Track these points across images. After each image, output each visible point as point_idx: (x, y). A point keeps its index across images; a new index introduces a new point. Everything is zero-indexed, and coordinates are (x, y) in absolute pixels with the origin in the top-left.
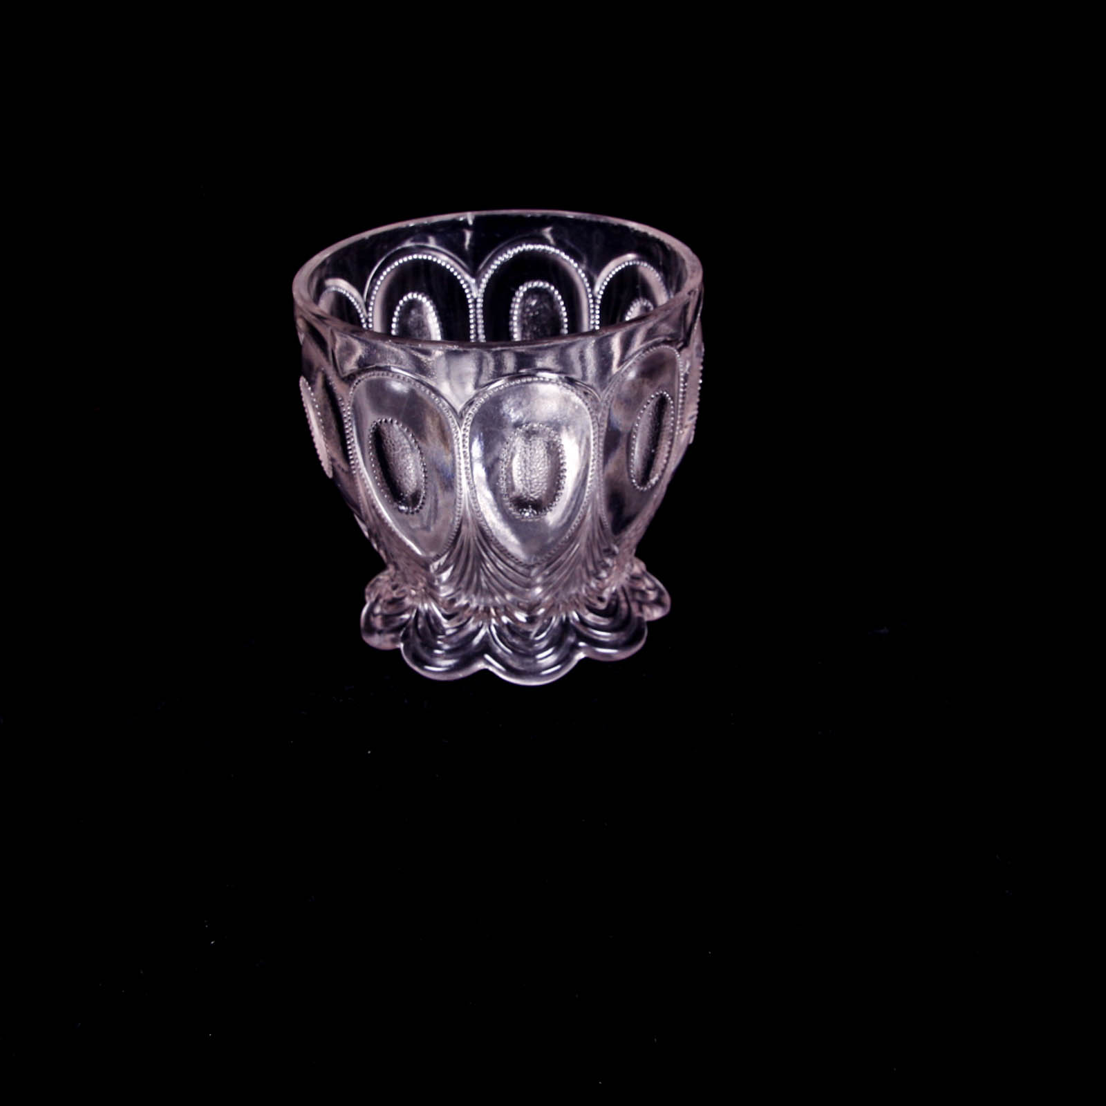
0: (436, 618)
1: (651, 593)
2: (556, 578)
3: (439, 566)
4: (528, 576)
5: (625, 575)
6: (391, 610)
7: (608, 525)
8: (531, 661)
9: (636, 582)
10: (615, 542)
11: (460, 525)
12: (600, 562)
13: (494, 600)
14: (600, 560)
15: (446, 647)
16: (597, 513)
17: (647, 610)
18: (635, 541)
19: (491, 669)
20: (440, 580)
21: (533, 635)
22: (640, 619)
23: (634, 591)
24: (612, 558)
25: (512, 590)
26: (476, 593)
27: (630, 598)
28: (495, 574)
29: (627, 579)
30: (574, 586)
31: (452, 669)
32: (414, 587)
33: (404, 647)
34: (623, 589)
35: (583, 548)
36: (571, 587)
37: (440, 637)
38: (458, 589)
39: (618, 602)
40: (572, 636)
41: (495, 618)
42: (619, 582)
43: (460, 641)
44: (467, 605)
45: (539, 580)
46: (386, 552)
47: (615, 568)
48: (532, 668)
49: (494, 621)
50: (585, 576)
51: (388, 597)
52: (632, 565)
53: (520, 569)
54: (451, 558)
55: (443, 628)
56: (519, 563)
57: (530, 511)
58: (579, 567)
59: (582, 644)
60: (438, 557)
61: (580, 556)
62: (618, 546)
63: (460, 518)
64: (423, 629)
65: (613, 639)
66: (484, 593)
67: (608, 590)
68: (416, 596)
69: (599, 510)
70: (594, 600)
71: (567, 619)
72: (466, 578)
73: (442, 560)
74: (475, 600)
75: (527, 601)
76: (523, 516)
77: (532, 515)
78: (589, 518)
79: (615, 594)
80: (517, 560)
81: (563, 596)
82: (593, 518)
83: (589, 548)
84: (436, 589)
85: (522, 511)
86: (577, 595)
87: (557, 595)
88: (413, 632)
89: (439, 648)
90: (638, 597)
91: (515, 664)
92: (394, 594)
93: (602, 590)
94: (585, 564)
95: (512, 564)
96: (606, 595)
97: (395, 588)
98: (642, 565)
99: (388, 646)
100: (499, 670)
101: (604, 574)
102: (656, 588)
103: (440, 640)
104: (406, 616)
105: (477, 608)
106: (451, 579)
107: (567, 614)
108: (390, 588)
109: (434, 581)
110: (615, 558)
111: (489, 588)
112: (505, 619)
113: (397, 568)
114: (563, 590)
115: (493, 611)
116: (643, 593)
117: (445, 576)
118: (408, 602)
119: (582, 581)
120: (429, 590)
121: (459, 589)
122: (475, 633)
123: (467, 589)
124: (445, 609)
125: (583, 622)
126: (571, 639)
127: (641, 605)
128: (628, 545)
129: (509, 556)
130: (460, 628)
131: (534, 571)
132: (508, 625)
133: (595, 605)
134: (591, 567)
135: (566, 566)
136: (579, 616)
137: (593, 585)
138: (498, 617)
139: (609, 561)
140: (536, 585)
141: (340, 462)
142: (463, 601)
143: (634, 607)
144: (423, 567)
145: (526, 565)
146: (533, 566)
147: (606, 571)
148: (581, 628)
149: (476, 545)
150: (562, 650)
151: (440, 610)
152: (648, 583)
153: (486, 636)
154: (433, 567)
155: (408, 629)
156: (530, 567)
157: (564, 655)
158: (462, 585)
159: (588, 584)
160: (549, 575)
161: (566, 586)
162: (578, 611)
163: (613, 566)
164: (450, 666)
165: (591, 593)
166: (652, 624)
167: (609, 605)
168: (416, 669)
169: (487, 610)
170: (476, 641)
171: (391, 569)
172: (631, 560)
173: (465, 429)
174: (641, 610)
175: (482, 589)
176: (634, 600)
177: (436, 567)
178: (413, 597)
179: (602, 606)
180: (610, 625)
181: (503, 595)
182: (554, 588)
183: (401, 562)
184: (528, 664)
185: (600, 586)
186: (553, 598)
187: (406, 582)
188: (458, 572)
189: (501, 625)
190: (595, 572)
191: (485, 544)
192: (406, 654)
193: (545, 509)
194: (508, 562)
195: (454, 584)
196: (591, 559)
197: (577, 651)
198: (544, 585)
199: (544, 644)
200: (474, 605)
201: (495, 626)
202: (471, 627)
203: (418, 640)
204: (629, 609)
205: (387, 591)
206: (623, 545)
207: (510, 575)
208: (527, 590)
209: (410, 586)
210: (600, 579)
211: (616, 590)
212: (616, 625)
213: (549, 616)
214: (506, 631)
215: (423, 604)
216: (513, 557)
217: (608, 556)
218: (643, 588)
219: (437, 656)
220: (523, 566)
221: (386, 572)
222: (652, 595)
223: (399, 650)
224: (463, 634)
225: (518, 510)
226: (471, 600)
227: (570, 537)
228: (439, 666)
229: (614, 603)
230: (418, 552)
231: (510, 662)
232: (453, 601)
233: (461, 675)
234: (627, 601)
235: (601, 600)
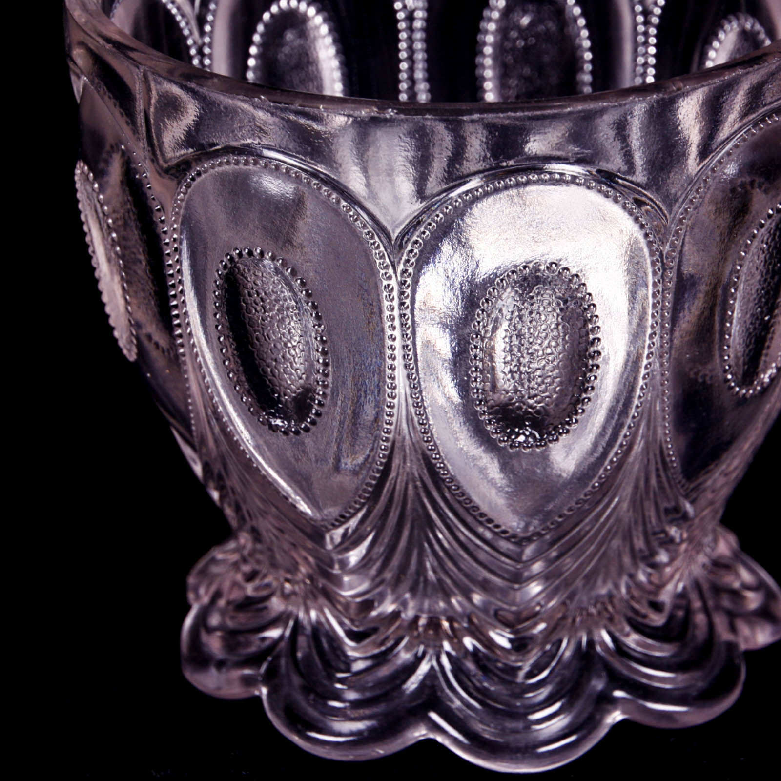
0: (333, 638)
1: (750, 595)
2: (569, 564)
3: (345, 535)
4: (517, 558)
5: (702, 559)
7: (674, 460)
8: (520, 725)
9: (723, 572)
10: (686, 497)
11: (390, 458)
12: (655, 534)
13: (449, 603)
14: (657, 529)
15: (352, 695)
16: (655, 440)
17: (744, 629)
19: (440, 739)
20: (343, 564)
21: (521, 674)
22: (731, 647)
23: (718, 590)
24: (679, 526)
25: (485, 586)
26: (413, 590)
27: (710, 603)
28: (451, 551)
29: (704, 566)
30: (605, 582)
31: (361, 739)
32: (289, 576)
33: (269, 694)
34: (697, 585)
35: (625, 505)
36: (600, 582)
37: (340, 675)
38: (378, 581)
39: (689, 612)
40: (599, 677)
41: (450, 640)
42: (690, 573)
43: (379, 683)
44: (396, 615)
45: (537, 567)
46: (238, 509)
47: (684, 547)
48: (521, 739)
49: (447, 646)
50: (627, 560)
51: (236, 595)
52: (715, 541)
53: (504, 545)
54: (368, 522)
55: (346, 656)
56: (504, 534)
57: (527, 433)
58: (616, 543)
59: (618, 694)
60: (343, 519)
61: (619, 520)
62: (692, 502)
63: (389, 444)
64: (307, 657)
65: (681, 685)
66: (429, 590)
67: (670, 587)
68: (294, 593)
69: (660, 431)
70: (644, 609)
71: (591, 643)
72: (395, 562)
73: (353, 523)
74: (411, 604)
75: (514, 608)
76: (513, 441)
77: (530, 440)
78: (638, 448)
79: (682, 596)
80: (497, 526)
81: (582, 598)
82: (647, 449)
83: (637, 504)
84: (337, 581)
85: (512, 432)
86: (610, 596)
87: (571, 597)
88: (287, 663)
89: (338, 697)
90: (726, 603)
91: (486, 731)
92: (250, 589)
93: (660, 587)
94: (628, 537)
95: (488, 535)
96: (666, 597)
97: (251, 577)
98: (732, 539)
99: (236, 691)
100: (455, 740)
101: (663, 557)
102: (760, 586)
103: (342, 681)
104: (274, 633)
105: (417, 618)
106: (365, 562)
107: (589, 633)
108: (239, 577)
109: (332, 566)
110: (686, 525)
111: (440, 580)
112: (469, 642)
113: (256, 535)
114: (584, 586)
115: (446, 624)
116: (736, 595)
117: (354, 556)
118: (276, 604)
119: (621, 570)
120: (322, 582)
121: (382, 582)
122: (410, 669)
123: (397, 582)
124: (352, 621)
125: (620, 649)
126: (598, 684)
127: (732, 616)
128: (711, 503)
129: (483, 519)
131: (529, 551)
132: (475, 654)
133: (645, 616)
134: (640, 543)
135: (591, 541)
136: (614, 639)
137: (642, 577)
138: (455, 637)
139: (673, 531)
140: (531, 578)
141: (152, 328)
142: (389, 607)
143: (720, 622)
144: (310, 537)
145: (514, 536)
146: (529, 540)
147: (667, 550)
148: (617, 664)
149: (418, 495)
150: (579, 705)
151: (341, 624)
152: (746, 576)
153: (431, 674)
154: (332, 539)
155: (277, 658)
156: (521, 541)
157: (585, 715)
158: (388, 575)
159: (632, 576)
160: (558, 557)
161: (590, 579)
162: (612, 629)
163: (682, 541)
164: (359, 733)
165: (636, 593)
166: (755, 656)
167: (671, 618)
169: (434, 624)
170: (412, 684)
171: (244, 539)
172: (714, 531)
173: (405, 272)
174: (733, 629)
175: (426, 580)
176: (718, 607)
177: (338, 540)
178: (286, 597)
179: (657, 620)
180: (673, 656)
181: (467, 594)
182: (567, 583)
183: (266, 525)
184: (515, 731)
185: (655, 579)
186: (564, 604)
187: (274, 565)
188: (380, 549)
189: (461, 654)
190: (647, 553)
191: (436, 494)
192: (272, 708)
193: (556, 428)
194: (481, 530)
195: (373, 571)
196: (641, 528)
197: (609, 707)
199: (544, 693)
200: (409, 614)
201: (448, 654)
202: (404, 656)
203: (296, 680)
204: (711, 626)
205: (235, 584)
206: (702, 502)
207: (482, 556)
208: (517, 586)
209: (282, 574)
210: (654, 566)
211: (684, 588)
212: (685, 656)
213: (554, 638)
214: (470, 665)
215: (307, 611)
216: (490, 521)
217: (671, 522)
218: (736, 585)
219: (336, 712)
220: (508, 539)
222: (753, 600)
223: (259, 699)
224: (384, 671)
225: (503, 431)
226: (404, 604)
227: (601, 485)
228: (339, 734)
229: (680, 613)
230: (303, 507)
231: (479, 727)
232: (367, 605)
233: (380, 751)
234: (706, 610)
235: (657, 607)
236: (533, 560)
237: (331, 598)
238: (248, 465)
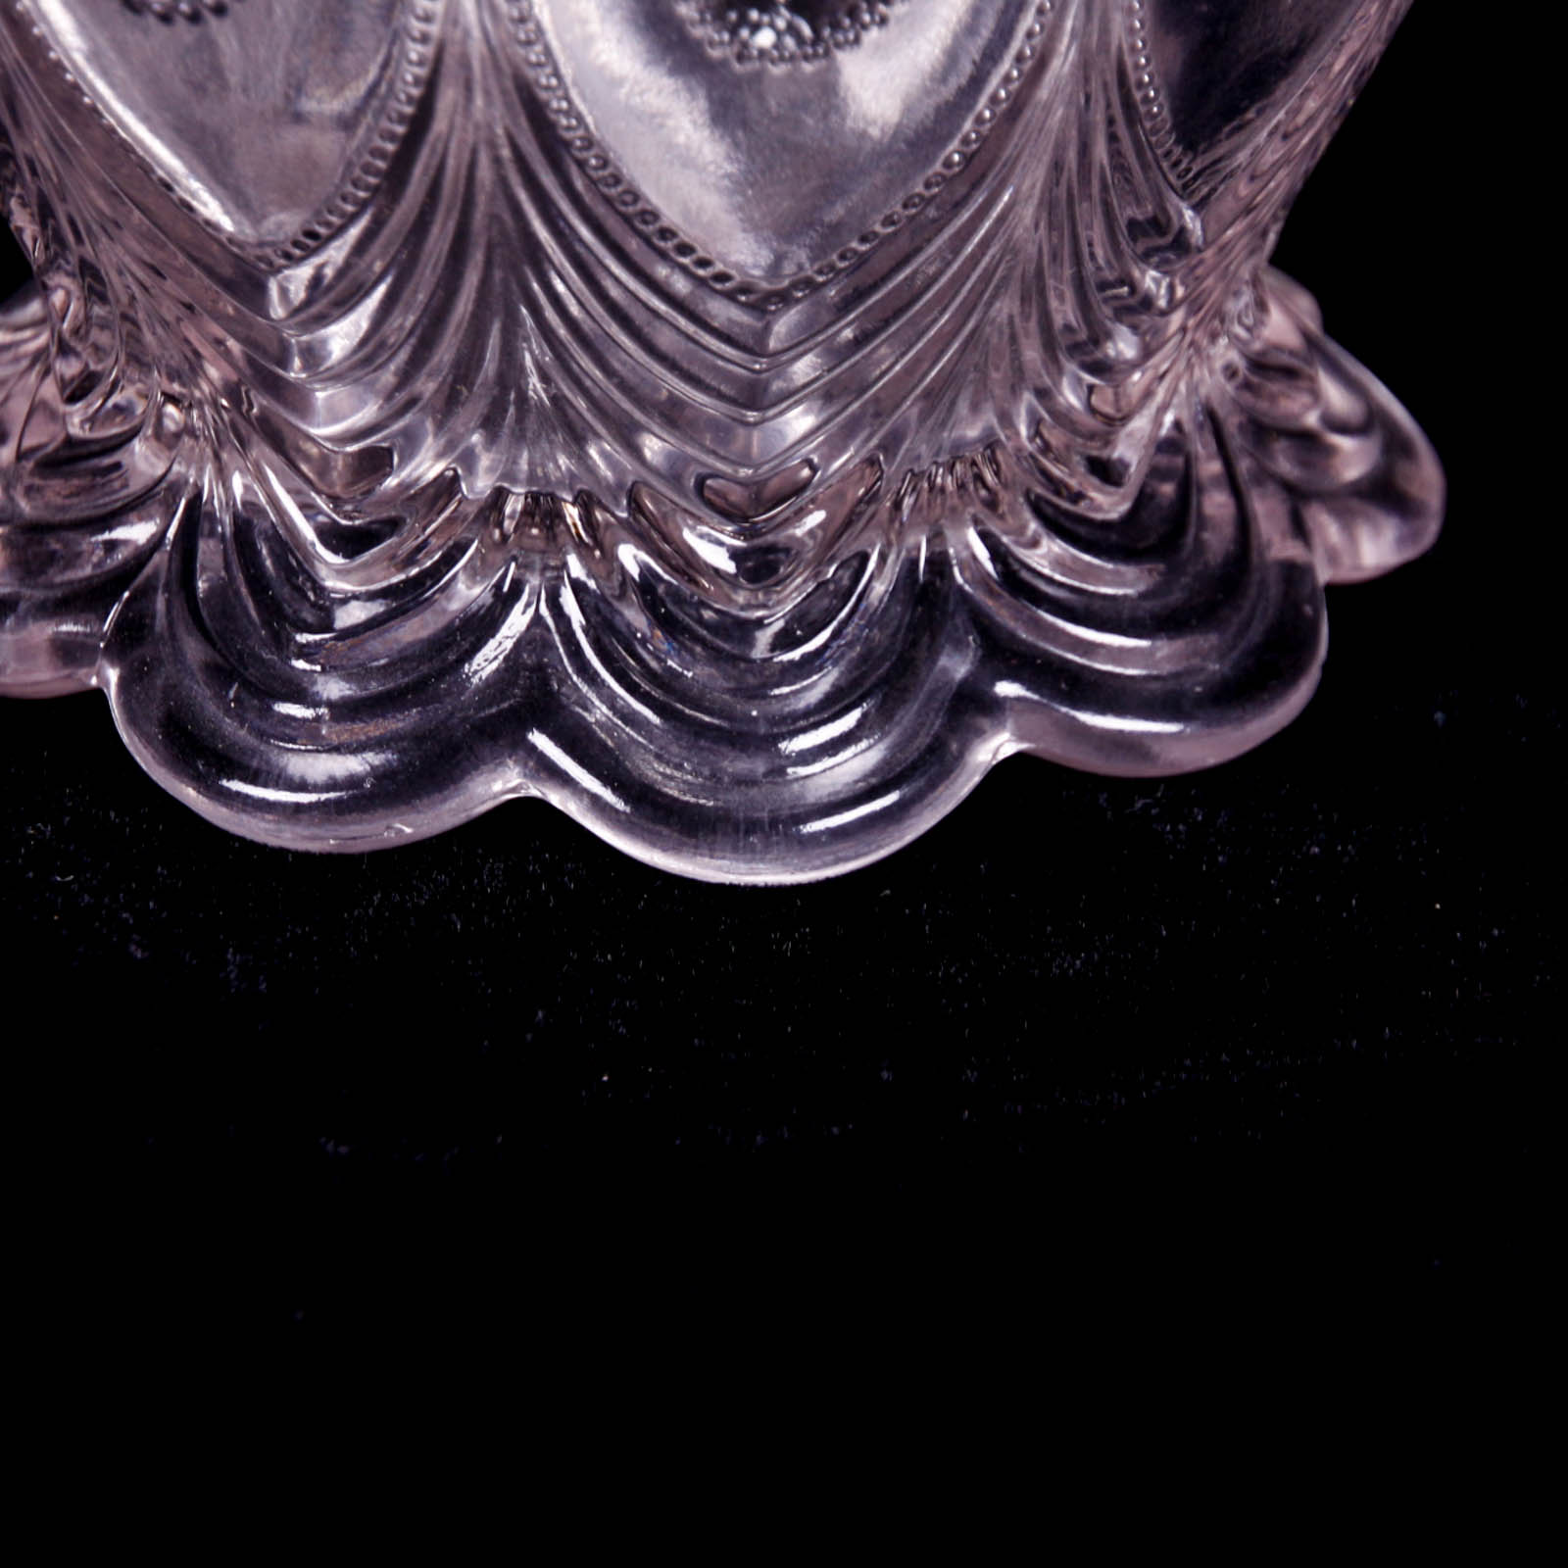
1: (1344, 443)
2: (887, 361)
3: (316, 281)
4: (753, 345)
5: (1224, 352)
6: (57, 496)
8: (759, 766)
9: (1274, 387)
10: (1185, 192)
11: (431, 86)
12: (1103, 286)
13: (582, 458)
14: (1109, 275)
15: (334, 689)
16: (1104, 45)
17: (1327, 527)
18: (1282, 184)
19: (557, 798)
20: (313, 356)
21: (764, 638)
22: (1295, 574)
23: (1262, 431)
24: (1164, 267)
25: (672, 414)
26: (490, 424)
27: (1244, 465)
29: (1230, 372)
30: (975, 408)
32: (176, 388)
33: (124, 684)
34: (1211, 419)
35: (1028, 213)
36: (963, 407)
37: (303, 638)
39: (1188, 485)
40: (959, 645)
42: (1193, 389)
43: (402, 660)
44: (446, 487)
45: (804, 368)
46: (45, 214)
47: (1177, 319)
48: (761, 801)
49: (576, 568)
50: (1032, 353)
51: (40, 435)
52: (1261, 306)
53: (722, 311)
54: (376, 248)
55: (320, 589)
56: (719, 283)
57: (781, 24)
58: (1005, 307)
59: (1006, 689)
60: (312, 242)
61: (1011, 250)
63: (428, 51)
64: (222, 592)
65: (1166, 669)
66: (532, 423)
67: (1140, 424)
68: (188, 430)
69: (1118, 21)
71: (939, 563)
72: (445, 353)
73: (336, 254)
74: (485, 461)
75: (744, 472)
76: (745, 45)
77: (789, 42)
78: (1063, 62)
79: (1172, 445)
80: (704, 263)
81: (918, 447)
82: (1084, 67)
83: (1058, 210)
84: (295, 398)
85: (743, 20)
86: (991, 444)
87: (890, 445)
90: (1285, 465)
91: (673, 779)
92: (76, 421)
93: (1114, 422)
94: (1035, 293)
95: (681, 285)
96: (1130, 449)
97: (78, 390)
98: (1305, 304)
99: (42, 678)
101: (1124, 345)
102: (1371, 422)
104: (138, 532)
105: (499, 496)
106: (369, 353)
107: (936, 536)
108: (50, 390)
109: (284, 362)
110: (1180, 266)
111: (557, 400)
112: (630, 557)
114: (923, 417)
115: (572, 513)
116: (1308, 443)
117: (341, 337)
118: (143, 460)
119: (1018, 377)
120: (259, 402)
121: (412, 403)
123: (450, 402)
124: (335, 500)
125: (1014, 579)
126: (957, 666)
127: (1297, 498)
128: (1249, 209)
129: (668, 245)
130: (406, 598)
131: (784, 325)
133: (1077, 497)
134: (1064, 311)
135: (942, 302)
136: (998, 553)
137: (1070, 397)
138: (597, 545)
139: (1150, 280)
140: (791, 396)
142: (426, 466)
143: (1267, 512)
144: (229, 286)
145: (746, 289)
146: (784, 298)
147: (1134, 328)
148: (1004, 613)
149: (503, 182)
150: (907, 716)
151: (307, 508)
152: (1336, 397)
153: (534, 638)
154: (284, 292)
155: (145, 593)
156: (763, 302)
157: (923, 741)
158: (426, 386)
159: (1043, 394)
160: (858, 343)
161: (938, 400)
162: (994, 527)
163: (1173, 305)
164: (352, 782)
165: (1055, 437)
167: (1144, 498)
168: (189, 795)
169: (543, 510)
170: (486, 662)
171: (63, 291)
172: (1255, 282)
174: (1300, 529)
176: (1264, 476)
177: (298, 294)
179: (1109, 505)
180: (1143, 596)
181: (627, 436)
182: (879, 411)
183: (116, 257)
184: (745, 781)
185: (1104, 402)
186: (871, 462)
187: (139, 360)
188: (405, 320)
189: (612, 588)
190: (1083, 335)
191: (548, 180)
192: (132, 720)
193: (853, 13)
194: (662, 271)
195: (388, 377)
196: (1068, 272)
197: (984, 722)
198: (829, 394)
200: (480, 485)
201: (578, 587)
202: (466, 592)
203: (194, 650)
204: (1244, 521)
205: (37, 407)
206: (1226, 205)
207: (665, 339)
208: (752, 416)
209: (159, 381)
210: (1101, 368)
211: (1177, 425)
212: (1176, 597)
213: (848, 548)
214: (635, 617)
215: (222, 475)
216: (685, 249)
217: (1145, 257)
218: (1312, 419)
220: (731, 296)
221: (34, 309)
222: (1353, 458)
223: (98, 695)
225: (719, 17)
226: (468, 459)
227: (968, 159)
228: (302, 786)
229: (1168, 489)
230: (211, 208)
231: (654, 771)
232: (374, 463)
233: (405, 827)
234: (1232, 481)
235: (1106, 472)
236: (796, 347)
237: (282, 443)
238: (72, 102)
